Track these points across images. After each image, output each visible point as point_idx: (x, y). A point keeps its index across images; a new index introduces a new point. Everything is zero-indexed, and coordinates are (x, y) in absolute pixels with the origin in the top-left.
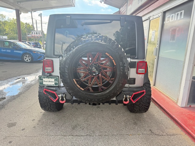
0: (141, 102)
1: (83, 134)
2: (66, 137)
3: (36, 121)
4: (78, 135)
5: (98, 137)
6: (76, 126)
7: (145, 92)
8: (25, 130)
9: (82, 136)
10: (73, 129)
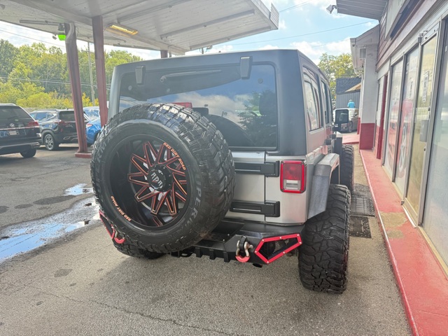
0: (316, 266)
1: (163, 317)
2: (127, 315)
3: (103, 273)
4: (152, 315)
5: (188, 329)
6: (162, 297)
7: (299, 239)
8: (75, 286)
9: (159, 319)
10: (154, 301)
